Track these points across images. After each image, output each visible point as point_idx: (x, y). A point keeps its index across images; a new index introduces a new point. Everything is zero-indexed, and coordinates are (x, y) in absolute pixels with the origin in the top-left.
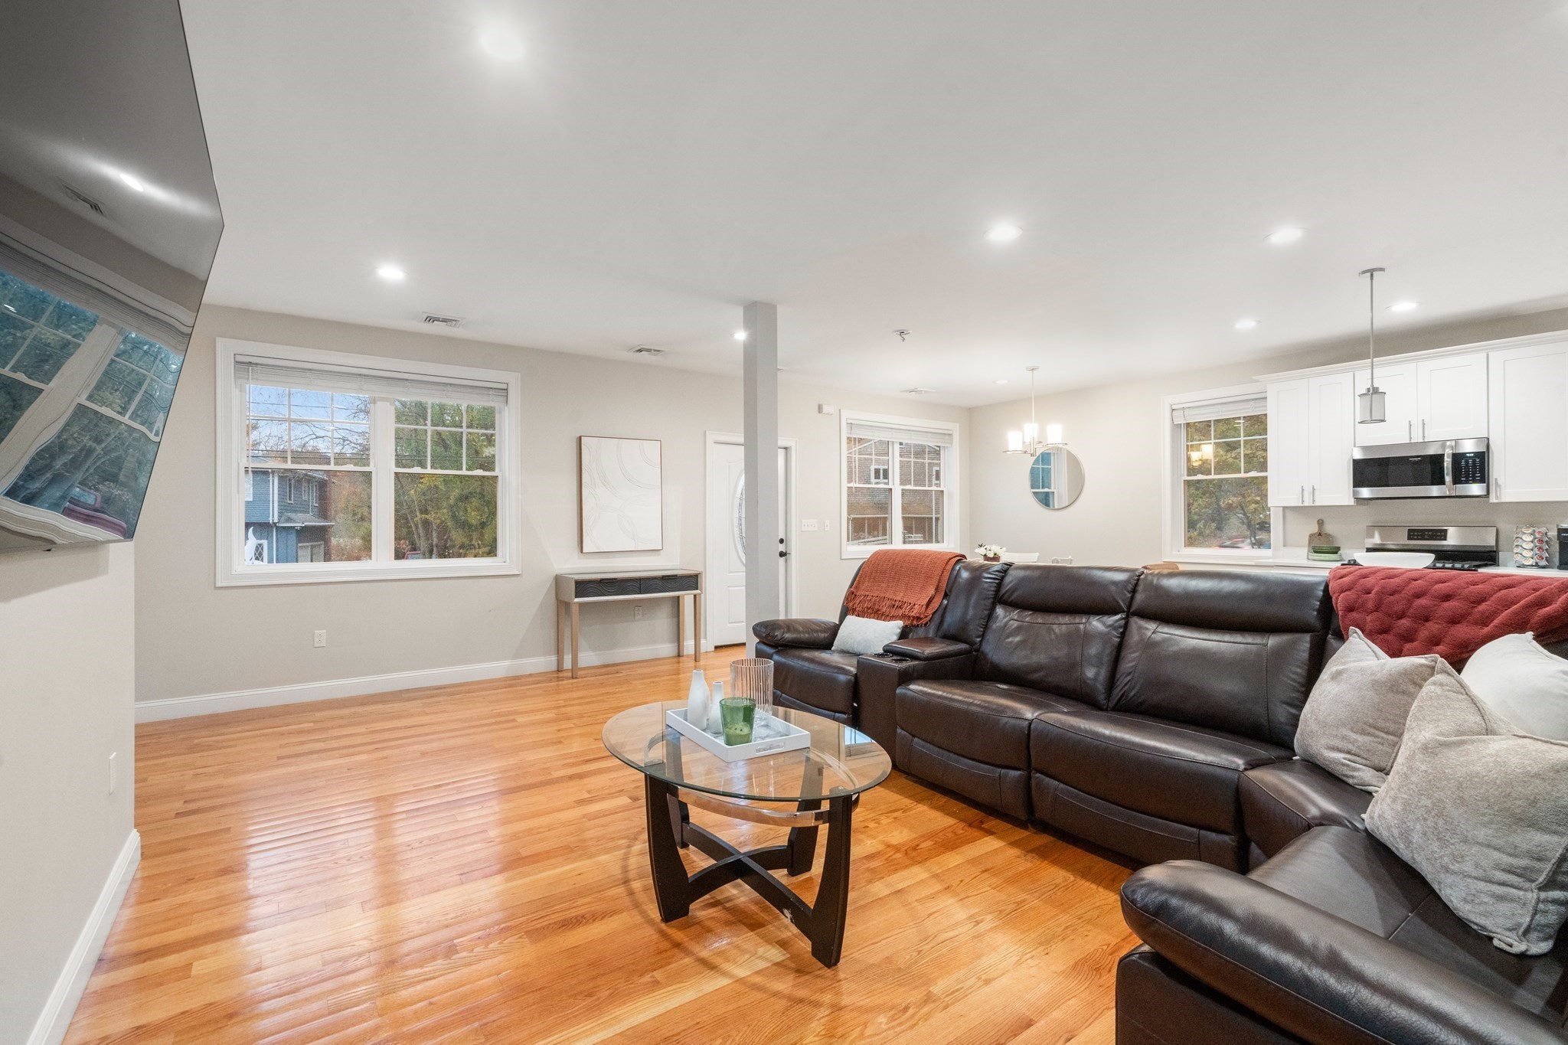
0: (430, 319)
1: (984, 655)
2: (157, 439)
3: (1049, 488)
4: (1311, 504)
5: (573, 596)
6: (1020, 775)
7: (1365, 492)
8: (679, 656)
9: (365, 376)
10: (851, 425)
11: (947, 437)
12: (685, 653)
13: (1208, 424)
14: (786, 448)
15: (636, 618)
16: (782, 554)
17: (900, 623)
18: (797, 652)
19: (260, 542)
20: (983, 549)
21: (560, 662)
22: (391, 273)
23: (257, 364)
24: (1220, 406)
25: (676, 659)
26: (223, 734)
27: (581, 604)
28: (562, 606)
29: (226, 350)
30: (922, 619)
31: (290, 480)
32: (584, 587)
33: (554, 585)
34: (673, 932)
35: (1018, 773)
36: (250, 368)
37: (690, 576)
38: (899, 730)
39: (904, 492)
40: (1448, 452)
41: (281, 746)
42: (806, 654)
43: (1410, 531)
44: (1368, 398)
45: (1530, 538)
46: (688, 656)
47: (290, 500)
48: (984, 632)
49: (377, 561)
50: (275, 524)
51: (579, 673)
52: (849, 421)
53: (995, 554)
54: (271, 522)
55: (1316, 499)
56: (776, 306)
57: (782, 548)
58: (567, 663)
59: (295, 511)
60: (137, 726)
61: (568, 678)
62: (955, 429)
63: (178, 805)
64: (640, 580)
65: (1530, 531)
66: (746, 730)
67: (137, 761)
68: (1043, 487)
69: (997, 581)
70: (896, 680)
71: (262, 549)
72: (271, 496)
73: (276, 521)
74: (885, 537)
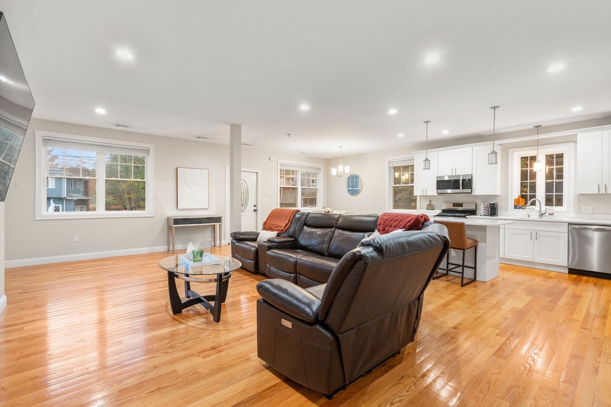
0: (117, 125)
1: (298, 241)
2: (13, 167)
3: (358, 188)
4: (425, 195)
5: (173, 224)
6: (295, 275)
7: (440, 191)
8: (215, 246)
9: (94, 145)
10: (281, 165)
11: (318, 169)
12: (217, 245)
13: (408, 166)
14: (257, 173)
15: (198, 232)
16: (255, 211)
17: (277, 232)
18: (243, 242)
19: (57, 205)
20: (324, 209)
21: (169, 248)
22: (100, 111)
23: (51, 140)
24: (402, 161)
25: (214, 247)
26: (38, 271)
27: (176, 227)
28: (170, 228)
29: (39, 135)
30: (283, 231)
31: (71, 180)
32: (177, 221)
33: (167, 220)
34: (176, 317)
35: (294, 275)
36: (49, 141)
37: (218, 218)
38: (267, 265)
39: (302, 189)
40: (461, 178)
41: (59, 274)
42: (247, 242)
43: (453, 204)
44: (425, 161)
45: (483, 206)
46: (218, 246)
47: (72, 188)
48: (300, 234)
49: (98, 211)
50: (65, 198)
51: (175, 252)
52: (281, 163)
53: (328, 211)
54: (63, 197)
55: (427, 193)
56: (241, 125)
57: (255, 208)
58: (171, 249)
59: (74, 193)
60: (5, 269)
61: (171, 253)
62: (322, 166)
63: (20, 291)
64: (198, 219)
65: (483, 204)
66: (200, 259)
67: (5, 279)
68: (356, 188)
69: (305, 218)
70: (267, 248)
71: (59, 208)
72: (63, 186)
73: (65, 197)
74: (315, 206)
